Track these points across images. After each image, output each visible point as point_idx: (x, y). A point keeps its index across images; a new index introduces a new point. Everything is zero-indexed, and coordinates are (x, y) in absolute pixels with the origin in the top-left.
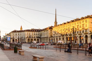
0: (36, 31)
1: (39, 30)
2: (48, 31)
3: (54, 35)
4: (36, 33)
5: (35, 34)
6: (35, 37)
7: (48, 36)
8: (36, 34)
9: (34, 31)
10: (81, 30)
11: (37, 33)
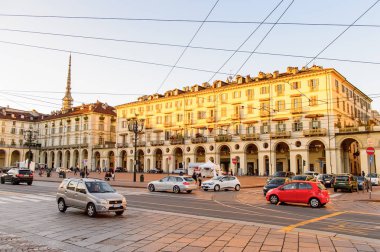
0: (22, 117)
1: (35, 115)
2: (86, 119)
3: (124, 136)
4: (19, 125)
5: (18, 130)
6: (13, 144)
7: (89, 141)
8: (22, 132)
9: (13, 116)
10: (257, 122)
11: (27, 126)
